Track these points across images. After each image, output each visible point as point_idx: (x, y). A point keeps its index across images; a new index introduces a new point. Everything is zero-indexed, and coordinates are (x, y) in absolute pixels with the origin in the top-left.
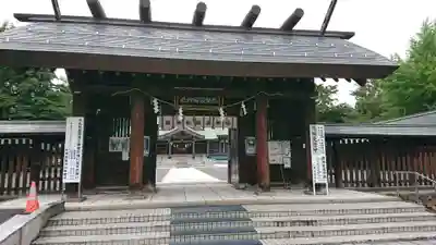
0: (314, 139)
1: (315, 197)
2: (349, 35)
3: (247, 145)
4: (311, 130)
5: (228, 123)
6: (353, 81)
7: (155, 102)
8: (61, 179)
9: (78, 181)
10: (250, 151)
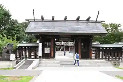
2: (104, 21)
7: (56, 40)
8: (38, 56)
9: (41, 56)
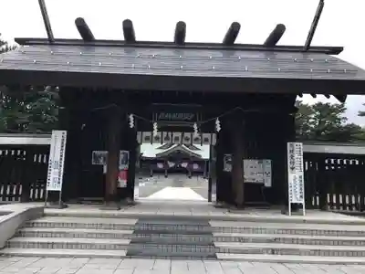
0: (292, 157)
1: (290, 217)
2: (338, 50)
3: (225, 162)
4: (289, 148)
5: (206, 140)
6: (332, 96)
7: (131, 117)
8: (45, 187)
9: (60, 189)
10: (228, 168)
